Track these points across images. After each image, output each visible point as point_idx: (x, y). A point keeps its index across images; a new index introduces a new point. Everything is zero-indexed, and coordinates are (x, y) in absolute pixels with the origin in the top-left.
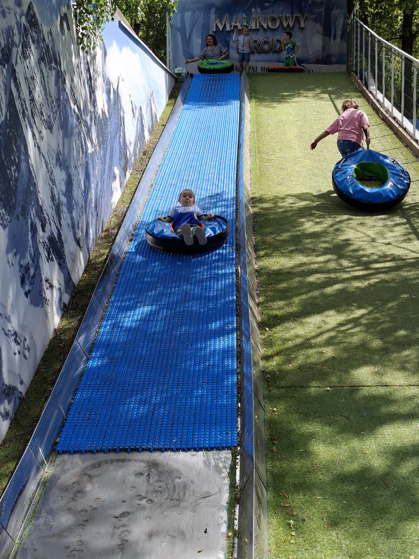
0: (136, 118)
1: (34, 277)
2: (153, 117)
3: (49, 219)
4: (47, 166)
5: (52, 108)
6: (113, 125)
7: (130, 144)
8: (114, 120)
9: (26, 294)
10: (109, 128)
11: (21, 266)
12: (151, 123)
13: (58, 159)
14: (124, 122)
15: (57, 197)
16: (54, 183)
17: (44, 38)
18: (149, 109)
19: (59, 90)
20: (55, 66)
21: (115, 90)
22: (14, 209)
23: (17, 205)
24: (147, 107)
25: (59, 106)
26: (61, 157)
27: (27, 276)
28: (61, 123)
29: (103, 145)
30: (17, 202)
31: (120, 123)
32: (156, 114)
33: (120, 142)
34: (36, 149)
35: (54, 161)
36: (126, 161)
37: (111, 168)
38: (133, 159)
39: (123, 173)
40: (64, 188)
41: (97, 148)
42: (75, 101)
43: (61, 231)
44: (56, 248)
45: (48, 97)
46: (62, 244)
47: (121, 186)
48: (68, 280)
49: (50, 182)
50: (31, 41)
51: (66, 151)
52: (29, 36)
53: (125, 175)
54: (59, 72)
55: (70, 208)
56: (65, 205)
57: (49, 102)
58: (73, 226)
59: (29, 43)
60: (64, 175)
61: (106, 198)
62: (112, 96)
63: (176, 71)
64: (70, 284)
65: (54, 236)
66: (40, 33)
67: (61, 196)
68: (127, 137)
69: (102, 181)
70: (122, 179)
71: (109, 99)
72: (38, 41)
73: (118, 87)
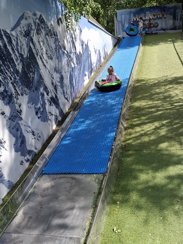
0: (97, 54)
1: (43, 111)
2: (106, 54)
3: (51, 91)
4: (49, 72)
5: (52, 52)
6: (85, 57)
7: (94, 63)
8: (85, 55)
9: (39, 118)
10: (83, 58)
11: (36, 108)
12: (104, 55)
13: (55, 70)
14: (91, 56)
15: (55, 83)
16: (53, 78)
17: (48, 27)
18: (104, 50)
19: (56, 45)
20: (54, 37)
21: (86, 44)
22: (32, 88)
23: (33, 87)
24: (103, 50)
25: (56, 51)
26: (57, 69)
27: (39, 112)
28: (57, 57)
29: (80, 64)
30: (33, 86)
31: (89, 56)
32: (107, 52)
33: (88, 63)
34: (44, 66)
35: (53, 70)
36: (92, 69)
37: (83, 72)
38: (95, 68)
39: (90, 74)
40: (59, 80)
41: (76, 65)
42: (65, 49)
43: (57, 95)
44: (54, 101)
45: (50, 48)
46: (58, 100)
47: (89, 78)
48: (61, 112)
49: (51, 78)
50: (41, 28)
51: (60, 67)
52: (40, 26)
53: (91, 74)
54: (56, 39)
55: (62, 87)
56: (59, 86)
57: (50, 49)
58: (64, 93)
59: (40, 29)
60: (58, 75)
61: (81, 83)
62: (84, 46)
63: (119, 36)
64: (62, 113)
65: (53, 97)
66: (46, 25)
67: (57, 83)
68: (92, 61)
69: (79, 77)
70: (89, 76)
71: (83, 48)
72: (45, 28)
73: (87, 43)
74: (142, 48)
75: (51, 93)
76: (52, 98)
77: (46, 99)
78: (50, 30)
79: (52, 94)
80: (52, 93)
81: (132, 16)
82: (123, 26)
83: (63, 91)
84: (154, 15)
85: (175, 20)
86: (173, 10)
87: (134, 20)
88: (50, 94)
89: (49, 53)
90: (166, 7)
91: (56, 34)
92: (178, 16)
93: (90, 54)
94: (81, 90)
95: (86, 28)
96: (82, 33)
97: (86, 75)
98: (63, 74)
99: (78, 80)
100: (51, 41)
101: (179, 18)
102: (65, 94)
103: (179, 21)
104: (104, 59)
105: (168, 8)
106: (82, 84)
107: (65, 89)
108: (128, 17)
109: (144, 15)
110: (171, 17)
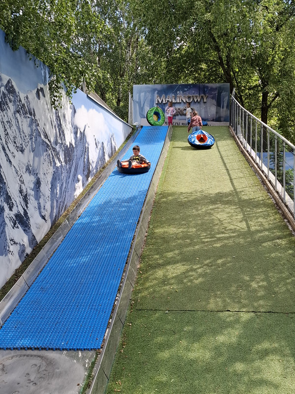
0: (99, 148)
2: (113, 149)
4: (17, 173)
5: (24, 139)
6: (79, 152)
7: (93, 162)
8: (80, 148)
10: (75, 153)
12: (110, 151)
13: (28, 169)
14: (88, 150)
16: (23, 182)
17: (20, 101)
18: (109, 144)
19: (32, 130)
20: (30, 116)
21: (82, 131)
24: (108, 142)
25: (31, 139)
26: (30, 168)
28: (32, 148)
29: (70, 162)
31: (86, 150)
32: (115, 147)
33: (84, 161)
34: (8, 162)
35: (24, 170)
36: (89, 172)
37: (75, 175)
38: (95, 170)
39: (85, 178)
40: (32, 186)
41: (63, 164)
42: (46, 136)
43: (27, 211)
44: (22, 221)
45: (22, 133)
46: (28, 218)
47: (83, 186)
48: (32, 239)
49: (19, 182)
50: (8, 101)
51: (36, 165)
52: (7, 98)
53: (87, 179)
54: (33, 120)
55: (37, 197)
56: (32, 196)
57: (22, 136)
58: (39, 208)
59: (6, 102)
60: (32, 179)
61: (70, 192)
62: (78, 135)
63: (135, 124)
64: (34, 242)
65: (21, 214)
66: (17, 97)
67: (28, 190)
68: (90, 158)
69: (67, 183)
70: (84, 182)
71: (76, 137)
72: (15, 101)
73: (84, 130)
74: (169, 144)
75: (17, 206)
76: (18, 216)
77: (8, 216)
78: (24, 105)
79: (19, 209)
80: (20, 206)
81: (156, 95)
82: (142, 109)
83: (39, 204)
84: (189, 98)
85: (219, 107)
86: (216, 92)
87: (158, 101)
88: (15, 209)
89: (19, 141)
90: (207, 87)
91: (33, 112)
92: (223, 102)
93: (88, 148)
94: (69, 204)
95: (83, 107)
96: (76, 115)
97: (79, 181)
98: (41, 176)
99: (65, 188)
100: (24, 123)
101: (225, 105)
102: (42, 210)
103: (225, 108)
104: (110, 157)
105: (209, 88)
106: (71, 194)
107: (41, 201)
108: (149, 96)
109: (173, 95)
110: (214, 102)
